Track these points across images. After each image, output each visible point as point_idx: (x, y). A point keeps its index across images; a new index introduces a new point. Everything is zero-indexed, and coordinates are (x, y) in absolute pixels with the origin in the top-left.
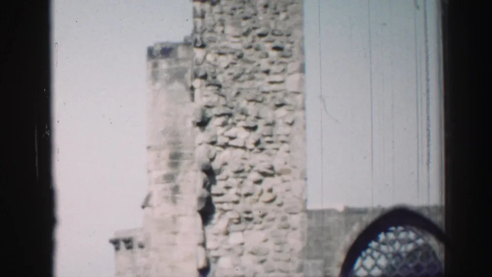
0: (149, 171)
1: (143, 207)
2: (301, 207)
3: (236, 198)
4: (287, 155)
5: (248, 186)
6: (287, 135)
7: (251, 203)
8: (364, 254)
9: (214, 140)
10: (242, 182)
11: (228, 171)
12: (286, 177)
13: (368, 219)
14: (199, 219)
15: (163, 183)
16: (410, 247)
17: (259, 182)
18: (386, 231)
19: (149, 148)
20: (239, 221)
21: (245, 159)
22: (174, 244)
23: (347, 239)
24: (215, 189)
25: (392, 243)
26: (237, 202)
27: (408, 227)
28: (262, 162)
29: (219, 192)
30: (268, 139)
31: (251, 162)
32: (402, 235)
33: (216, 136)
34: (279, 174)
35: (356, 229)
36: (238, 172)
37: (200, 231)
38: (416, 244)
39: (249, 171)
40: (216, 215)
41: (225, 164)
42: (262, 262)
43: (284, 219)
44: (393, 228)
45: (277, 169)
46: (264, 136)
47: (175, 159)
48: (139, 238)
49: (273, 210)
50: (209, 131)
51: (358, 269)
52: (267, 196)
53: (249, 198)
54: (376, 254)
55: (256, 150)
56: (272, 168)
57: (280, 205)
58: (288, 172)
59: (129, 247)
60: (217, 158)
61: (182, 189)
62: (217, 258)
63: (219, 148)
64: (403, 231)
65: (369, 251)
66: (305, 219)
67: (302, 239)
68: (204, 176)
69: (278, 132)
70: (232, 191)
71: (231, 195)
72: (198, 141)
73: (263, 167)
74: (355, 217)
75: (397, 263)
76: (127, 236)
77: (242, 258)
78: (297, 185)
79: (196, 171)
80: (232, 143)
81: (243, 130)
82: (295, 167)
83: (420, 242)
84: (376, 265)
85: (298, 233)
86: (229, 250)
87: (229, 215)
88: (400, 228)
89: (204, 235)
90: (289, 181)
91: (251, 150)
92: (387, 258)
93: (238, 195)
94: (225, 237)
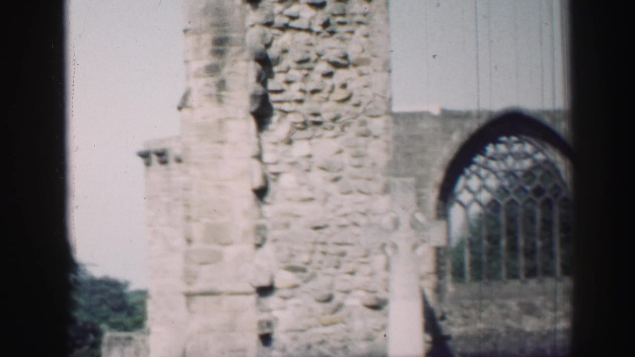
0: (186, 62)
1: (180, 108)
2: (383, 107)
3: (299, 96)
4: (364, 40)
5: (315, 80)
6: (365, 15)
7: (320, 102)
8: (467, 171)
9: (270, 20)
10: (306, 75)
11: (288, 61)
12: (363, 69)
13: (472, 126)
14: (252, 124)
15: (204, 77)
16: (527, 163)
17: (329, 75)
18: (496, 142)
19: (185, 31)
20: (305, 125)
21: (311, 45)
22: (220, 157)
23: (445, 152)
24: (272, 85)
25: (503, 157)
26: (300, 101)
27: (524, 137)
28: (332, 48)
29: (278, 88)
30: (340, 19)
31: (319, 48)
32: (516, 148)
33: (273, 15)
34: (355, 65)
35: (457, 138)
36: (301, 62)
37: (254, 139)
38: (535, 161)
39: (316, 61)
40: (275, 118)
41: (285, 51)
42: (336, 180)
43: (363, 123)
44: (504, 139)
45: (352, 57)
46: (334, 15)
47: (220, 45)
48: (175, 150)
49: (348, 113)
50: (263, 8)
51: (460, 192)
52: (340, 94)
53: (316, 97)
54: (483, 172)
55: (325, 33)
56: (345, 57)
57: (357, 105)
58: (366, 62)
59: (164, 162)
60: (274, 43)
61: (229, 84)
62: (277, 174)
63: (276, 31)
64: (516, 142)
65: (474, 168)
66: (391, 125)
67: (387, 150)
68: (258, 66)
69: (352, 11)
70: (295, 87)
71: (293, 91)
72: (249, 22)
73: (333, 55)
74: (453, 123)
75: (511, 186)
76: (159, 147)
77: (310, 175)
78: (378, 79)
79: (247, 61)
80: (294, 24)
81: (307, 8)
82: (375, 56)
83: (540, 157)
84: (484, 187)
85: (380, 143)
86: (293, 164)
87: (291, 118)
88: (514, 138)
89: (260, 146)
90: (368, 74)
91: (318, 33)
92: (498, 178)
93: (303, 91)
94: (287, 147)
